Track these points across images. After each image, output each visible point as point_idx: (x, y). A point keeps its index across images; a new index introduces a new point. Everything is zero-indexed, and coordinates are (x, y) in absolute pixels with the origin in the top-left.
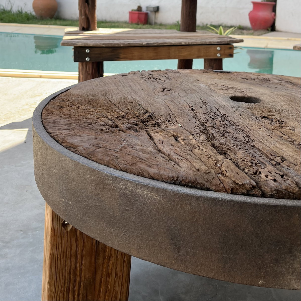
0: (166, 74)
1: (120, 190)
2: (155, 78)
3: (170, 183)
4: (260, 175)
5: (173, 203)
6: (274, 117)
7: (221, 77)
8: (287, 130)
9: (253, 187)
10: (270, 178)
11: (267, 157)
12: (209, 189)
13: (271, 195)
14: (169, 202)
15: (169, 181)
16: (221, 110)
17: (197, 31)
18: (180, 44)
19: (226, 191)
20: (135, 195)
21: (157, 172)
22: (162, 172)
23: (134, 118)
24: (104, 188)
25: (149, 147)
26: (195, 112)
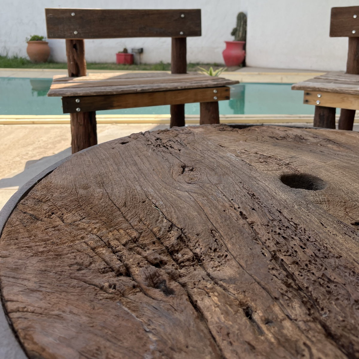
0: (176, 136)
2: (165, 145)
17: (188, 72)
18: (176, 89)
23: (154, 243)
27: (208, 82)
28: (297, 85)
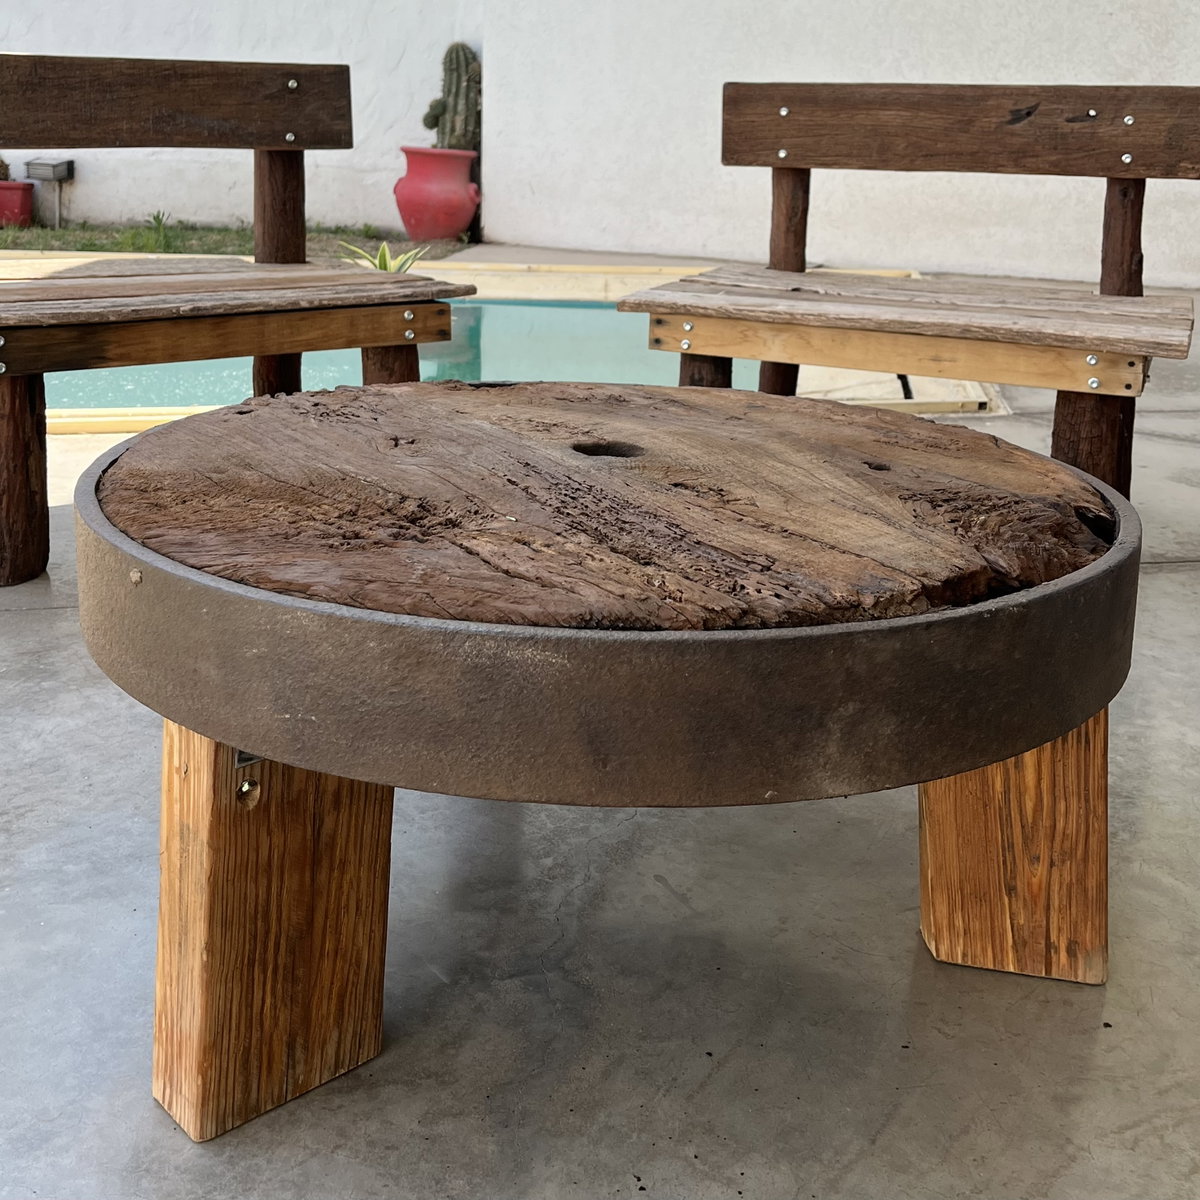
2: (339, 413)
3: (579, 628)
4: (746, 591)
5: (592, 666)
6: (696, 482)
7: (506, 400)
8: (742, 507)
9: (745, 612)
10: (766, 593)
11: (738, 558)
12: (660, 626)
13: (780, 622)
15: (574, 624)
16: (576, 477)
18: (298, 307)
19: (694, 627)
20: (503, 664)
21: (541, 610)
22: (551, 609)
23: (383, 514)
25: (478, 569)
26: (522, 485)
27: (385, 289)
28: (632, 300)
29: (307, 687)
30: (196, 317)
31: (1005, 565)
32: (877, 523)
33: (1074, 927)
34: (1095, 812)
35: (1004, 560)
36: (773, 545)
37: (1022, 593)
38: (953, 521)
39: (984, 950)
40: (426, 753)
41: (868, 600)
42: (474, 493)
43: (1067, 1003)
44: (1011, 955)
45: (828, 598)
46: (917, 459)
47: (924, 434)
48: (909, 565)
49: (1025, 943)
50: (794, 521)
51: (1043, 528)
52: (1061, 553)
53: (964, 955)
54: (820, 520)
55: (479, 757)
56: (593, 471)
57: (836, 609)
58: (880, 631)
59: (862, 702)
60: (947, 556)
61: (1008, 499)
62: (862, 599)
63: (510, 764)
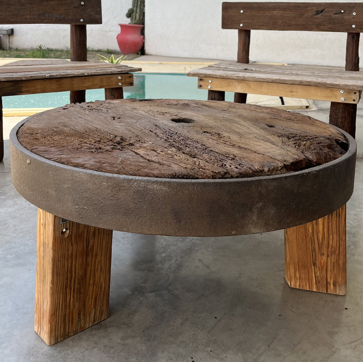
0: (101, 105)
1: (135, 188)
2: (96, 109)
3: (171, 178)
4: (226, 166)
5: (176, 191)
6: (211, 131)
7: (150, 105)
8: (226, 139)
9: (226, 173)
10: (232, 167)
11: (224, 156)
12: (198, 178)
13: (237, 176)
14: (173, 190)
16: (172, 130)
17: (87, 60)
18: (84, 75)
19: (209, 178)
20: (147, 190)
21: (159, 172)
22: (163, 172)
23: (109, 141)
24: (119, 190)
25: (139, 159)
26: (154, 132)
27: (112, 69)
28: (192, 72)
29: (84, 197)
30: (51, 79)
31: (311, 158)
32: (270, 144)
33: (335, 277)
34: (342, 239)
35: (311, 156)
36: (235, 151)
37: (317, 167)
38: (295, 144)
39: (306, 284)
40: (122, 219)
41: (266, 169)
42: (139, 134)
43: (333, 301)
44: (315, 286)
45: (253, 168)
46: (284, 124)
47: (286, 115)
48: (280, 158)
49: (319, 282)
50: (243, 144)
51: (324, 146)
52: (330, 154)
53: (299, 286)
54: (251, 143)
55: (139, 220)
56: (178, 128)
57: (255, 172)
58: (270, 179)
59: (264, 202)
60: (292, 155)
61: (313, 137)
62: (264, 169)
63: (149, 223)
